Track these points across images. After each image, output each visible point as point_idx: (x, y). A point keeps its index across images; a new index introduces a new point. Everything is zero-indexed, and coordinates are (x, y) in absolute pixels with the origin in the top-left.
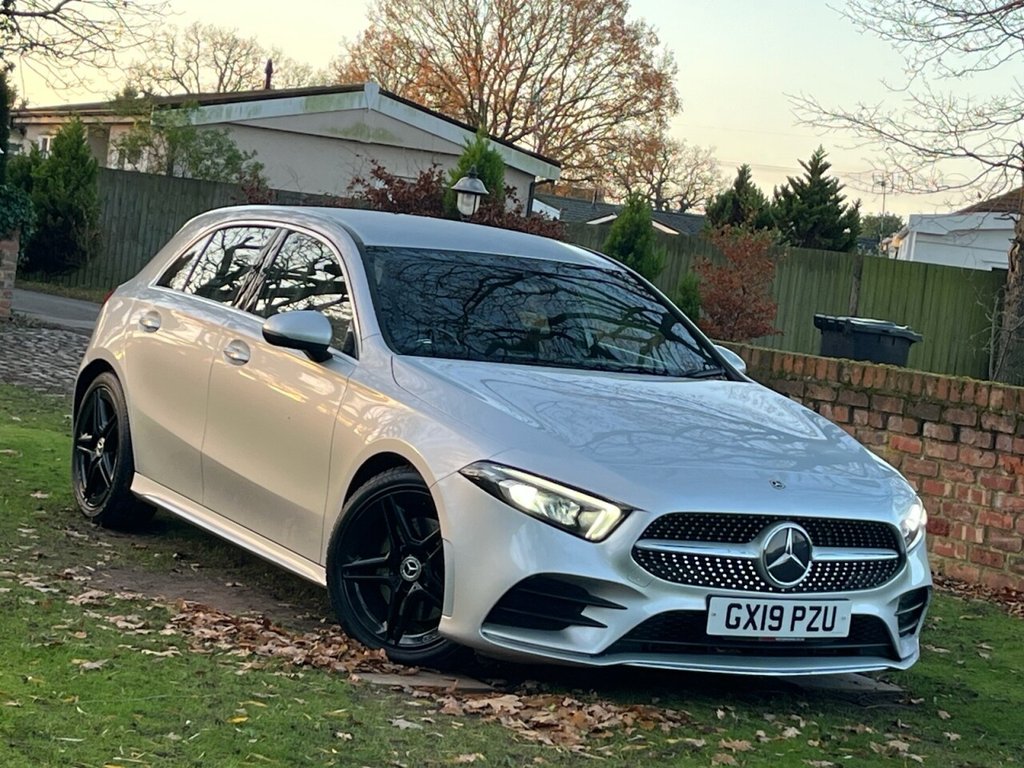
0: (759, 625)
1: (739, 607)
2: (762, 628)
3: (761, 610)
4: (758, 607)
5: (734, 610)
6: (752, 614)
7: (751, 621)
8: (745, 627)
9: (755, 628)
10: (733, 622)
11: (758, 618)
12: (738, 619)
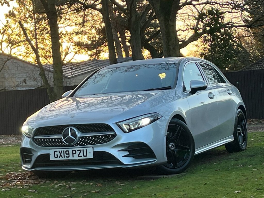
0: (63, 156)
1: (57, 151)
2: (64, 157)
3: (63, 152)
4: (62, 151)
5: (56, 153)
6: (61, 153)
7: (61, 155)
8: (60, 157)
9: (62, 157)
10: (56, 156)
11: (62, 154)
12: (57, 155)
